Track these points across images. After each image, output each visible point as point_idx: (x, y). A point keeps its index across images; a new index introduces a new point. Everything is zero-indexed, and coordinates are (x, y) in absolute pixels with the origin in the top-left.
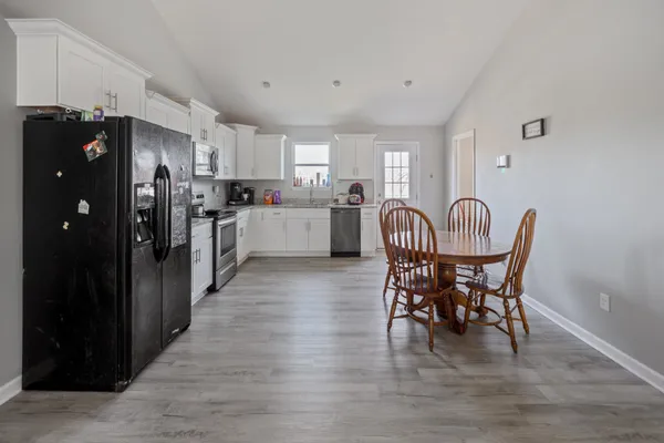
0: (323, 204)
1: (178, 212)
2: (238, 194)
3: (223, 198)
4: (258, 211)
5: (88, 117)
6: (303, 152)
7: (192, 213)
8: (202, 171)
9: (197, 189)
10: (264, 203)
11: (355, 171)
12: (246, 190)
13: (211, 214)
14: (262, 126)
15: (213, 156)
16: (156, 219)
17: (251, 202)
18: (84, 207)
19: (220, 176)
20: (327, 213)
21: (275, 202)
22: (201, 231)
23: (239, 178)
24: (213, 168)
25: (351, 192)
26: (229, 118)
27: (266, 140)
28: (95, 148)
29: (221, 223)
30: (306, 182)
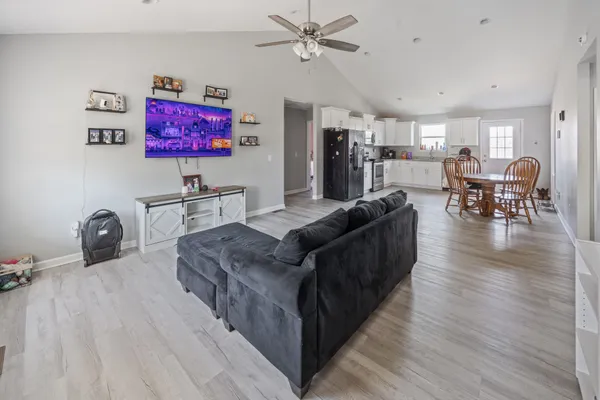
0: (437, 160)
1: (360, 157)
2: (387, 153)
3: (379, 156)
4: (397, 162)
5: (337, 130)
6: (426, 130)
7: (364, 160)
8: (368, 142)
9: (366, 150)
10: (402, 158)
11: (463, 140)
12: (391, 151)
13: (373, 160)
14: (400, 117)
15: (373, 136)
16: (354, 159)
17: (394, 157)
18: (337, 153)
19: (376, 144)
20: (440, 165)
21: (409, 157)
22: (368, 167)
23: (387, 144)
24: (373, 140)
25: (461, 153)
26: (381, 116)
27: (403, 125)
28: (340, 138)
29: (376, 164)
30: (428, 147)
